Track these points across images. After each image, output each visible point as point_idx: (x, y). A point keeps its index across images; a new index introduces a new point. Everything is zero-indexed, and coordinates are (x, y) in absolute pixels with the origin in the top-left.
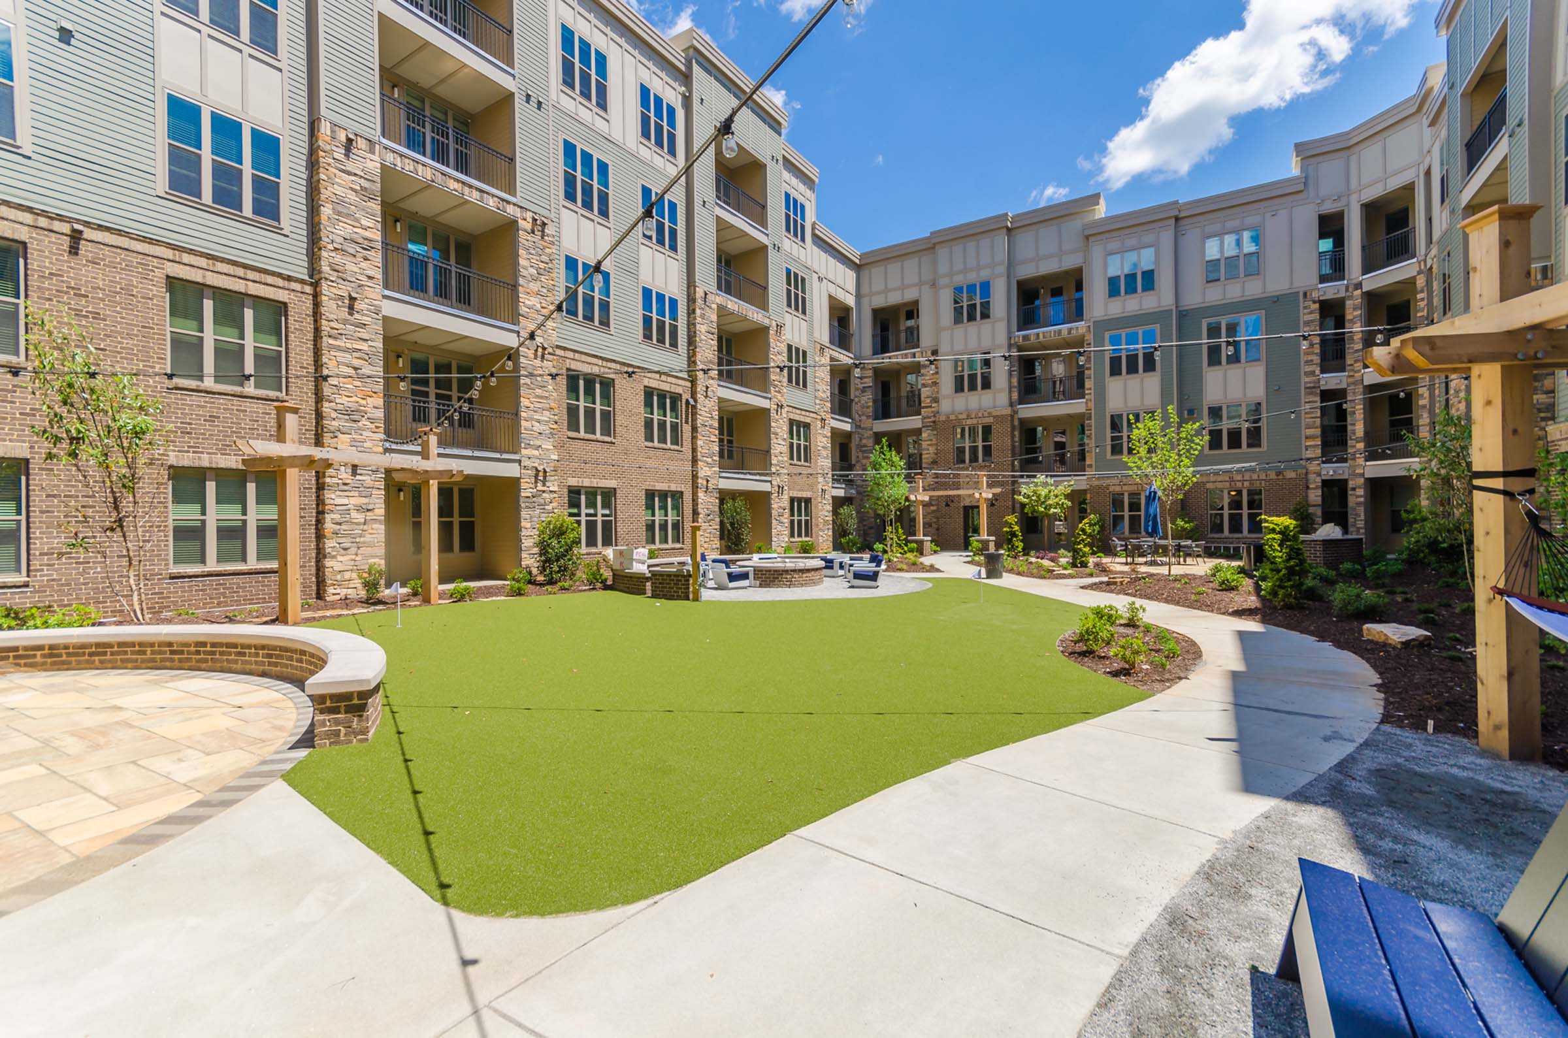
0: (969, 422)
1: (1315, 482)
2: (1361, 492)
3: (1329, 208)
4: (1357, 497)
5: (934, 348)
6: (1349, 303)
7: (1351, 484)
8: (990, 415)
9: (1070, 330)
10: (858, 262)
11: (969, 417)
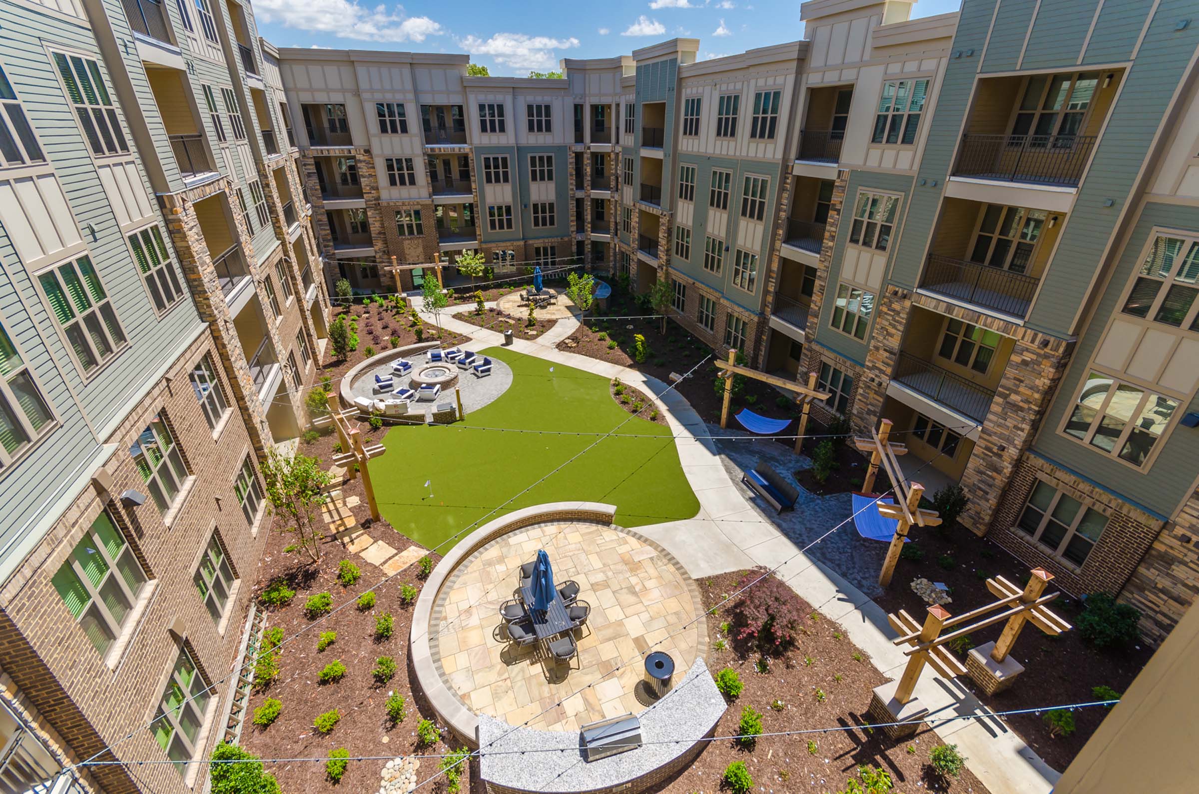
0: (405, 208)
1: (574, 243)
2: (589, 246)
3: (578, 101)
4: (588, 248)
5: (367, 148)
6: (585, 156)
7: (586, 242)
8: (418, 204)
9: (460, 149)
10: (277, 56)
11: (403, 204)
